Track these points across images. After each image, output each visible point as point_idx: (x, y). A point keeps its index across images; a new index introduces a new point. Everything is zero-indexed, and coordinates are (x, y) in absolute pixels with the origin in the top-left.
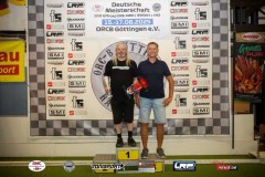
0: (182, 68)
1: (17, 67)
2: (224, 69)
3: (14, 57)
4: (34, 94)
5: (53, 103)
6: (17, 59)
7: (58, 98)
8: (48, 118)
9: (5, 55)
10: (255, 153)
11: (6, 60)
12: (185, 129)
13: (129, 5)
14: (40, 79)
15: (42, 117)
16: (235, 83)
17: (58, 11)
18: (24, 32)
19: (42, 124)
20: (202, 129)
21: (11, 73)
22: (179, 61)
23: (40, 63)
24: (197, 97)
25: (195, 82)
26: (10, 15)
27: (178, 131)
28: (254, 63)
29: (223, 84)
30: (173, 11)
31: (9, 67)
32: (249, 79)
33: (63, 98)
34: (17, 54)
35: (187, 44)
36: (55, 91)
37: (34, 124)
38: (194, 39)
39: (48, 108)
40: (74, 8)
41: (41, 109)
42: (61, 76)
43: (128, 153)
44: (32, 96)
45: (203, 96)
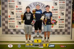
0: (56, 12)
7: (12, 21)
8: (9, 28)
12: (56, 33)
14: (6, 14)
15: (6, 28)
16: (73, 18)
19: (6, 30)
20: (61, 33)
22: (54, 10)
27: (53, 33)
29: (69, 18)
33: (14, 21)
36: (11, 19)
38: (60, 2)
39: (9, 25)
41: (6, 25)
42: (13, 14)
43: (38, 41)
44: (2, 20)
45: (62, 22)
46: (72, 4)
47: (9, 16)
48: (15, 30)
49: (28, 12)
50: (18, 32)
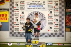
0: (51, 19)
1: (7, 18)
2: (63, 19)
3: (6, 15)
4: (11, 25)
5: (16, 28)
6: (7, 16)
8: (14, 32)
11: (4, 16)
12: (52, 35)
13: (36, 2)
16: (66, 23)
17: (17, 3)
18: (9, 9)
21: (5, 20)
22: (50, 17)
23: (12, 17)
24: (55, 27)
25: (54, 23)
29: (62, 23)
31: (4, 18)
32: (70, 22)
33: (18, 27)
34: (7, 15)
35: (52, 12)
36: (16, 25)
37: (11, 33)
38: (54, 11)
39: (14, 29)
40: (22, 3)
41: (12, 29)
43: (36, 42)
44: (10, 26)
45: (57, 27)
46: (64, 12)
47: (15, 23)
48: (19, 33)
50: (21, 35)
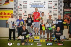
9: (9, 13)
10: (68, 38)
13: (38, 2)
18: (13, 8)
26: (10, 4)
28: (69, 16)
30: (49, 3)
31: (9, 16)
43: (37, 37)
46: (63, 11)
49: (29, 18)
